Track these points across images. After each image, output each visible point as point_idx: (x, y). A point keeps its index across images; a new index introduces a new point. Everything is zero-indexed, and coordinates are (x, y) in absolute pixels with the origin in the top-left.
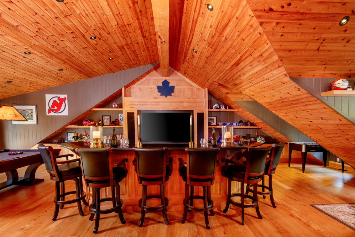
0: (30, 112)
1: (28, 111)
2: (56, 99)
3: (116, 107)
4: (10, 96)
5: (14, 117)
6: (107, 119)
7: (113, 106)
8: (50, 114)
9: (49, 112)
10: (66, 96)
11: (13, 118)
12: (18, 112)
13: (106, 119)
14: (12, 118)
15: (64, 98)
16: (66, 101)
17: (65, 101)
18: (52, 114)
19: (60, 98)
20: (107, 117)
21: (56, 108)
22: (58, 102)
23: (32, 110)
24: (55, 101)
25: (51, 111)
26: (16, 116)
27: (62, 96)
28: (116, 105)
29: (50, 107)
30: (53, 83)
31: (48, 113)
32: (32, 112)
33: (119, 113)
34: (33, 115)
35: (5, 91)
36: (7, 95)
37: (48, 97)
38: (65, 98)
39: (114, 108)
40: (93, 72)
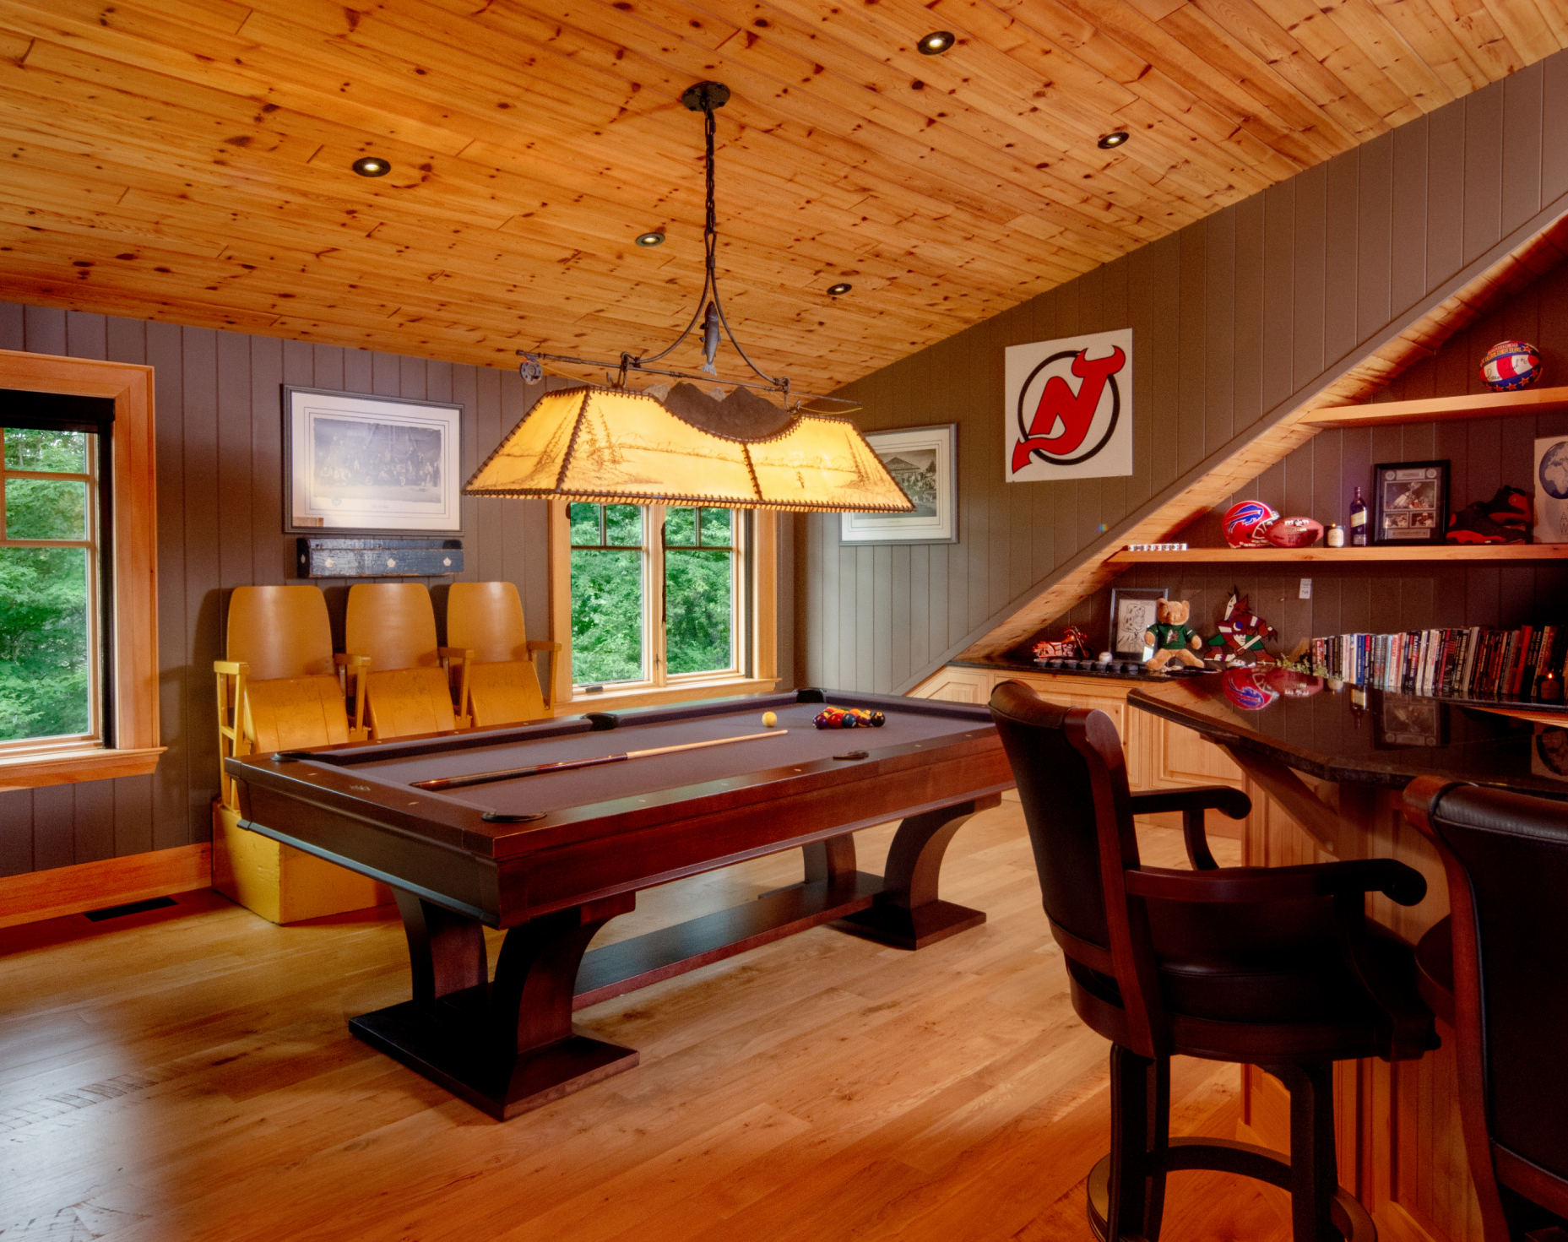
0: (923, 466)
1: (915, 462)
2: (1063, 368)
3: (1511, 382)
4: (839, 382)
5: (852, 485)
6: (1418, 493)
7: (1492, 371)
8: (1026, 475)
9: (1020, 461)
10: (1124, 338)
11: (849, 491)
12: (871, 456)
13: (1403, 487)
14: (840, 492)
15: (1111, 352)
16: (1124, 378)
17: (1117, 376)
18: (1038, 470)
19: (1089, 357)
20: (1420, 474)
21: (1058, 429)
22: (1075, 384)
23: (932, 452)
24: (1056, 384)
25: (1032, 456)
26: (862, 478)
27: (1098, 346)
28: (1515, 360)
29: (1028, 429)
30: (1054, 259)
31: (1015, 470)
32: (932, 468)
33: (1539, 436)
34: (937, 487)
35: (821, 353)
36: (826, 375)
37: (1020, 360)
38: (1119, 352)
39: (1493, 387)
40: (1339, 109)
